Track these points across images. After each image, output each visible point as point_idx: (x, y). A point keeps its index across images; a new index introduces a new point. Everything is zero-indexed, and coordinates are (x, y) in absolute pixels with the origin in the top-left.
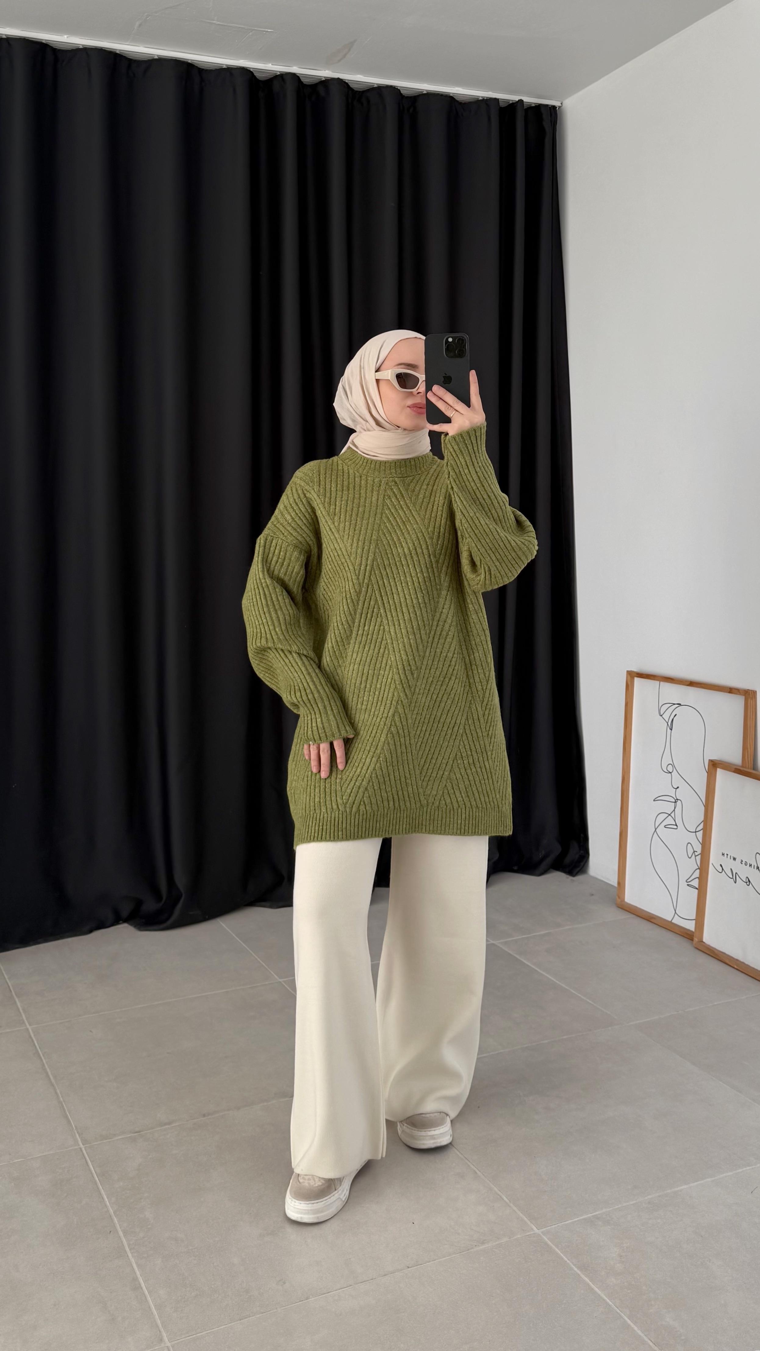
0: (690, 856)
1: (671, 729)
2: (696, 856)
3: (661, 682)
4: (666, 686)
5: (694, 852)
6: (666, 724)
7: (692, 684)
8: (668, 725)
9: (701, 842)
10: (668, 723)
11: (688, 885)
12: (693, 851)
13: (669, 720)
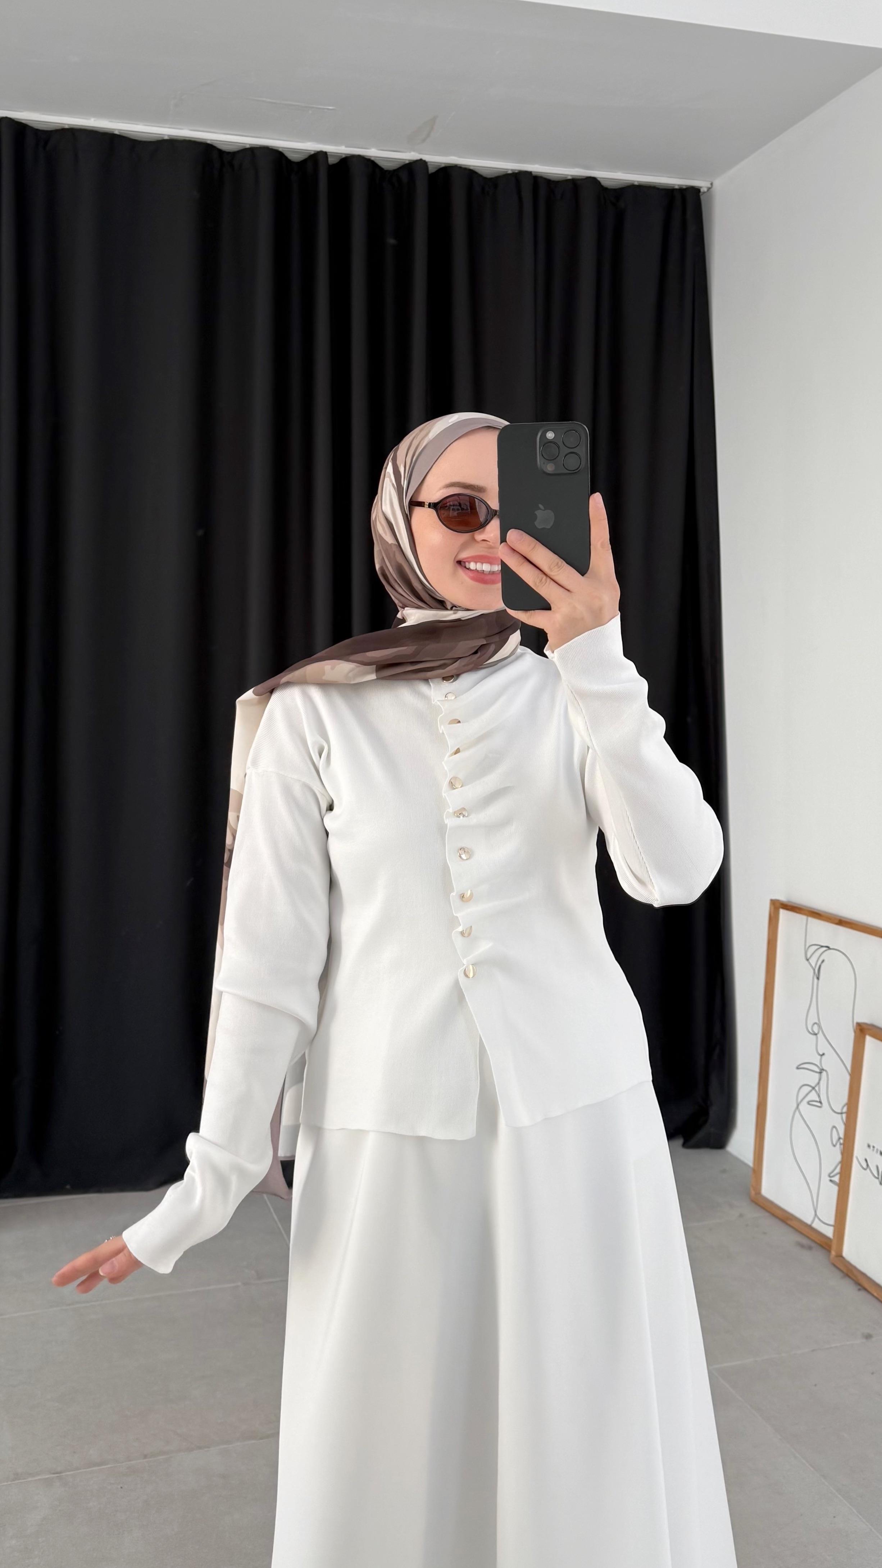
0: (834, 1143)
1: (818, 978)
2: (839, 1144)
3: (808, 917)
4: (814, 922)
7: (841, 922)
8: (814, 972)
11: (831, 1181)
12: (838, 1138)
13: (815, 967)
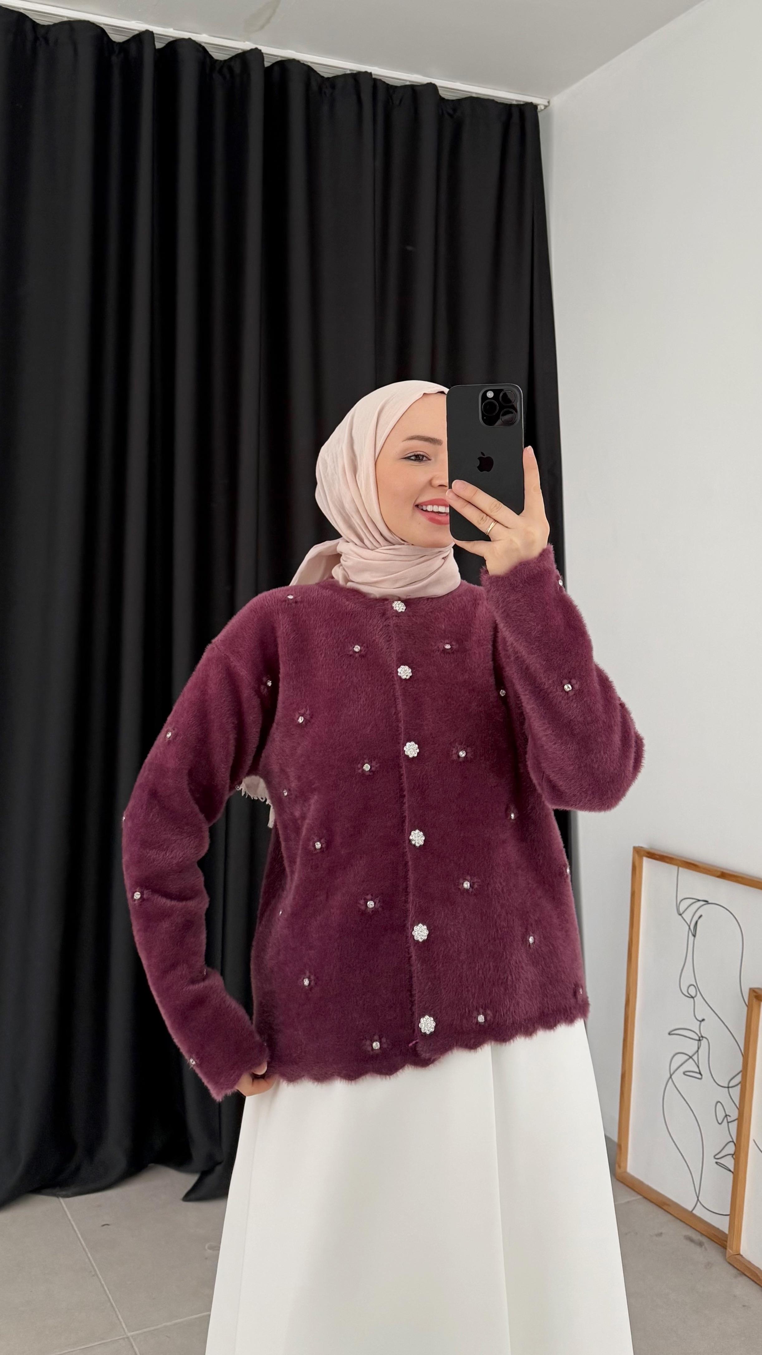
0: (720, 1122)
1: (694, 936)
2: (728, 1122)
3: (681, 869)
4: (687, 876)
5: (726, 1116)
6: (688, 927)
7: (724, 875)
8: (690, 928)
9: (738, 1105)
10: (689, 926)
11: (716, 1163)
12: (724, 1115)
13: (690, 923)
